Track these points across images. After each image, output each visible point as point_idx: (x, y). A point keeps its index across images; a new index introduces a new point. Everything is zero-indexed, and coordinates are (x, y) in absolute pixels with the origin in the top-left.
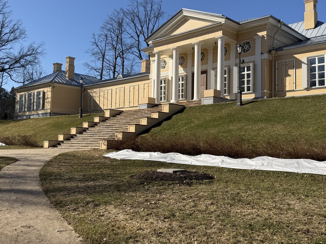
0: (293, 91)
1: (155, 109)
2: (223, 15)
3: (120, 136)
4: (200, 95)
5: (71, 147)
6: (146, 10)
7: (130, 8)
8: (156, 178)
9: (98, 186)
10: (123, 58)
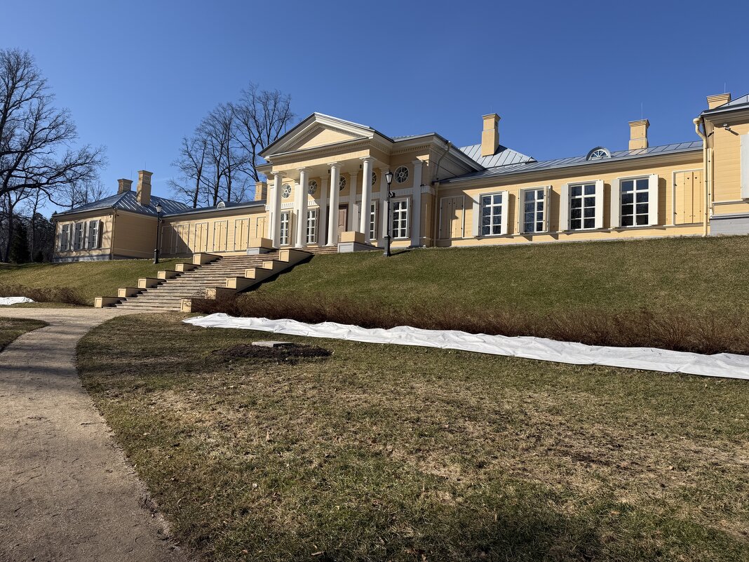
0: (461, 239)
1: (270, 256)
2: (370, 128)
3: (212, 294)
4: (337, 239)
5: (136, 308)
6: (266, 109)
7: (243, 105)
8: (247, 354)
9: (161, 364)
10: (229, 177)
